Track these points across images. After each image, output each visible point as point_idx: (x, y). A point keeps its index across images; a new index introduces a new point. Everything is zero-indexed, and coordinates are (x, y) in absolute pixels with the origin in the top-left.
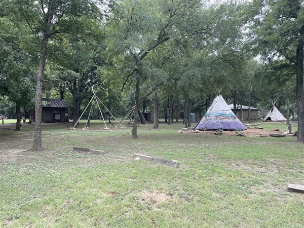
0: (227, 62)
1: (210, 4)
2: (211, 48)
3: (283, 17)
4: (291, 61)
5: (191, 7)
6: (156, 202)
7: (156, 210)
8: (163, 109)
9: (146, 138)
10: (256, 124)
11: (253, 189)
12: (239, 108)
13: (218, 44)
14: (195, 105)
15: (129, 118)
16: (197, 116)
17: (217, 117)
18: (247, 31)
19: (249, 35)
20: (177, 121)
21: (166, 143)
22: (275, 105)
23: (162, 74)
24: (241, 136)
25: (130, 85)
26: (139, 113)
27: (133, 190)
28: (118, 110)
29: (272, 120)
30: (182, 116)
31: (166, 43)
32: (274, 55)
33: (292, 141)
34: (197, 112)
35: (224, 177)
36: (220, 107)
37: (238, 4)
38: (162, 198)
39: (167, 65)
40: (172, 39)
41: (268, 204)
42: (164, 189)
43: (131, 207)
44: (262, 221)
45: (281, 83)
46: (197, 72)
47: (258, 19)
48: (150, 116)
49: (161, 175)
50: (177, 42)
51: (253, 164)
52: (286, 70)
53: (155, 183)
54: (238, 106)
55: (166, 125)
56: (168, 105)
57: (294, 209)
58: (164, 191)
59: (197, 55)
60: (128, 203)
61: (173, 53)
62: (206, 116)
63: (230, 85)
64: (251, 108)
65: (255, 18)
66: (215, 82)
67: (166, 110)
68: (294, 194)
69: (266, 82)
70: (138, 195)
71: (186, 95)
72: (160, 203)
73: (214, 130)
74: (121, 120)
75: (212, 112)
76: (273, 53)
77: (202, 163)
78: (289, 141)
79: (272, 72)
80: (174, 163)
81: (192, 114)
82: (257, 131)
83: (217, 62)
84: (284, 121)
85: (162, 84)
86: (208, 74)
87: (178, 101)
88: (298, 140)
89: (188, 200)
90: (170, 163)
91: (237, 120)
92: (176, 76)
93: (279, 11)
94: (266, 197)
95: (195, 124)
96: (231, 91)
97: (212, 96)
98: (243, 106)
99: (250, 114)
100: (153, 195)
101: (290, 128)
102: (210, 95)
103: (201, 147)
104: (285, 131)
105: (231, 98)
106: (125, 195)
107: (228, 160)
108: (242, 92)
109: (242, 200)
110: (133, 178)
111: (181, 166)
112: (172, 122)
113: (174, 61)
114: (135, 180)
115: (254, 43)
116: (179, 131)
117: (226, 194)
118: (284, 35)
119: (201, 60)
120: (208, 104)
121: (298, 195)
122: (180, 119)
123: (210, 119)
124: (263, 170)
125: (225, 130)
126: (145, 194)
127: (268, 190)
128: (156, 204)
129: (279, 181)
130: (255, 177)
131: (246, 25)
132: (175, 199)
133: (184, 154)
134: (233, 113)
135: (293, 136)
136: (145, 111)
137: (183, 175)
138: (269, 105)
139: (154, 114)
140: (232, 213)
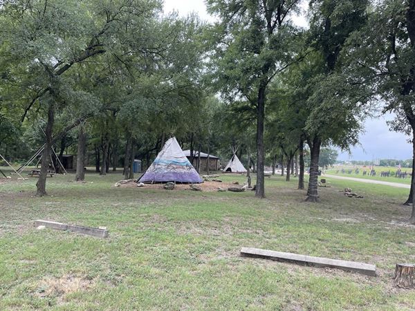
0: (182, 96)
1: (164, 17)
2: (163, 74)
3: (246, 51)
4: (253, 104)
5: (138, 15)
6: (64, 292)
7: (62, 304)
8: (93, 152)
9: (62, 194)
10: (215, 175)
11: (202, 258)
12: (197, 156)
13: (172, 71)
14: (142, 149)
15: (35, 162)
16: (144, 164)
17: (169, 166)
18: (208, 60)
19: (209, 65)
20: (114, 170)
21: (92, 202)
22: (236, 153)
23: (92, 101)
24: (196, 190)
25: (37, 111)
26: (54, 157)
27: (27, 278)
28: (15, 149)
29: (232, 171)
30: (122, 163)
31: (100, 57)
32: (236, 94)
33: (251, 196)
34: (144, 157)
35: (170, 245)
36: (173, 153)
37: (200, 24)
38: (74, 285)
39: (101, 89)
40: (109, 53)
41: (218, 274)
42: (79, 271)
43: (19, 306)
44: (208, 298)
45: (242, 129)
46: (144, 104)
47: (220, 48)
48: (72, 161)
49: (78, 249)
50: (118, 59)
51: (206, 226)
52: (248, 113)
53: (67, 263)
54: (196, 153)
55: (97, 175)
56: (102, 146)
57: (246, 278)
58: (78, 275)
59: (145, 80)
60: (14, 299)
61: (111, 73)
62: (155, 165)
63: (186, 125)
64: (210, 156)
65: (218, 47)
66: (167, 119)
67: (97, 154)
68: (247, 260)
69: (226, 125)
70: (34, 285)
71: (129, 135)
72: (70, 293)
73: (164, 182)
74: (19, 166)
75: (162, 158)
76: (234, 92)
77: (142, 228)
78: (247, 196)
79: (233, 115)
80: (101, 231)
81: (135, 160)
82: (215, 184)
83: (170, 93)
84: (244, 173)
85: (91, 115)
86: (157, 108)
87: (116, 141)
88: (257, 195)
89: (115, 283)
90: (95, 231)
91: (193, 170)
92: (113, 105)
93: (242, 43)
94: (216, 266)
95: (140, 175)
96: (188, 133)
97: (163, 138)
98: (201, 153)
99: (209, 163)
100: (61, 282)
101: (249, 181)
102: (162, 137)
103: (144, 206)
104: (245, 184)
105: (187, 142)
106: (10, 288)
107: (177, 222)
108: (200, 136)
109: (188, 273)
110: (29, 259)
111: (111, 234)
112: (107, 171)
113: (112, 85)
114: (32, 262)
115: (214, 76)
116: (116, 185)
117: (168, 268)
118: (246, 71)
119: (149, 88)
120: (158, 148)
121: (251, 260)
122: (118, 167)
123: (159, 168)
124: (217, 232)
125: (178, 183)
126: (48, 282)
127: (220, 257)
128: (64, 296)
129: (232, 245)
130: (206, 242)
131: (207, 53)
132: (95, 284)
133: (117, 217)
134: (189, 162)
135: (252, 190)
136: (64, 153)
137: (113, 248)
138: (230, 153)
139: (78, 159)
140: (173, 293)
